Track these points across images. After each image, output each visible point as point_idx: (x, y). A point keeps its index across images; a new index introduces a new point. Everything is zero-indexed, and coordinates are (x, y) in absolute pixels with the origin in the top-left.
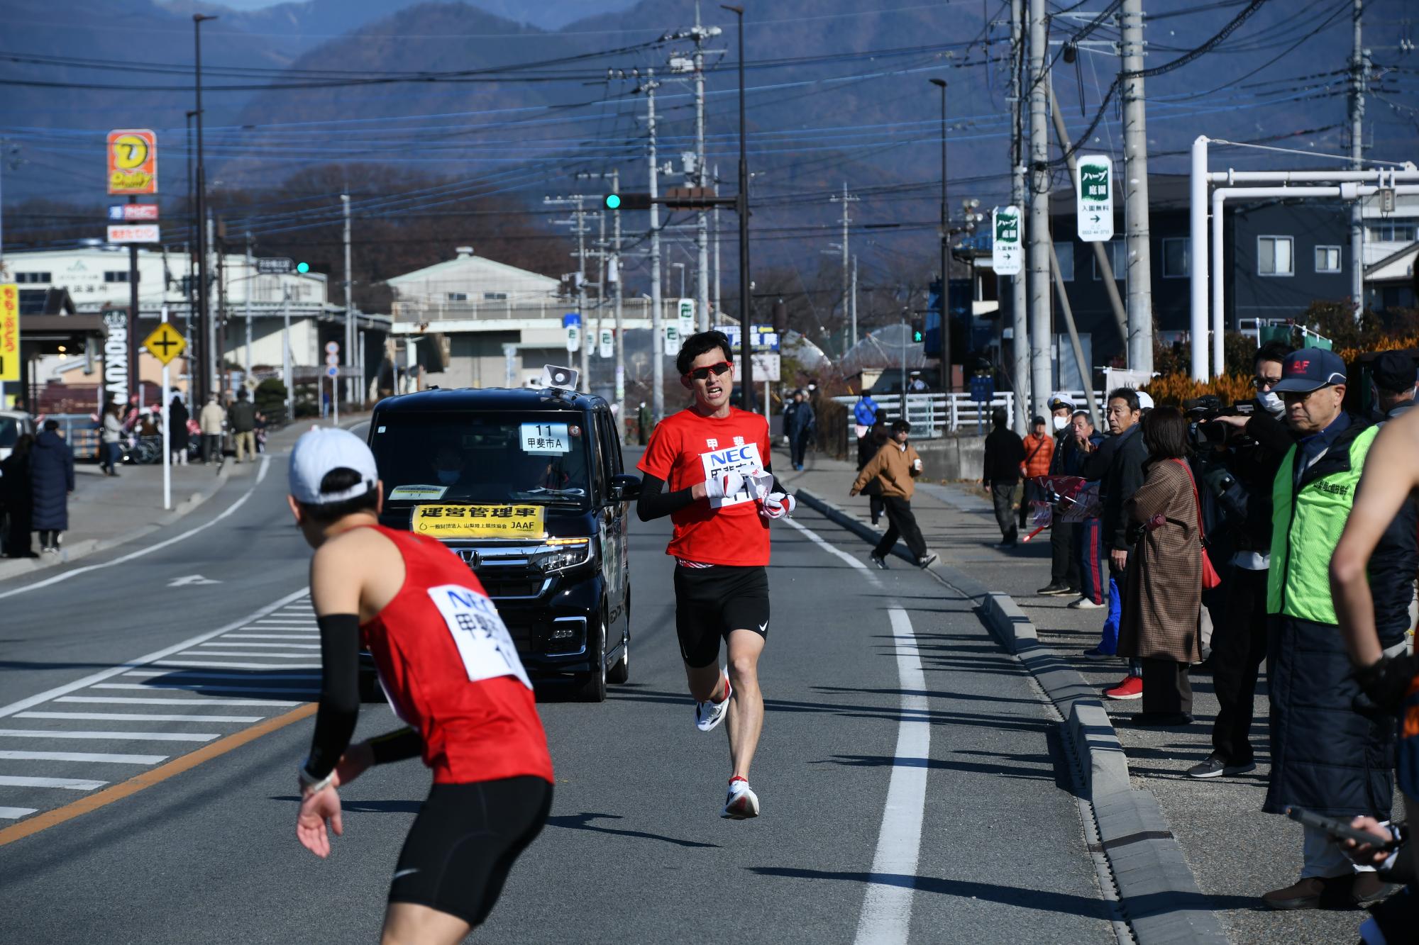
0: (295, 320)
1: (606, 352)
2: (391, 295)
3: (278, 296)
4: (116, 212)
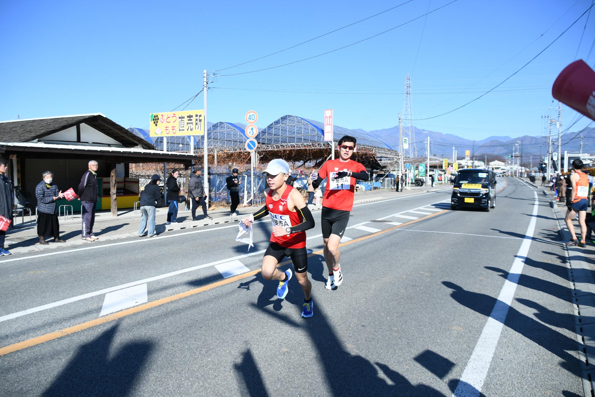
3: (480, 164)
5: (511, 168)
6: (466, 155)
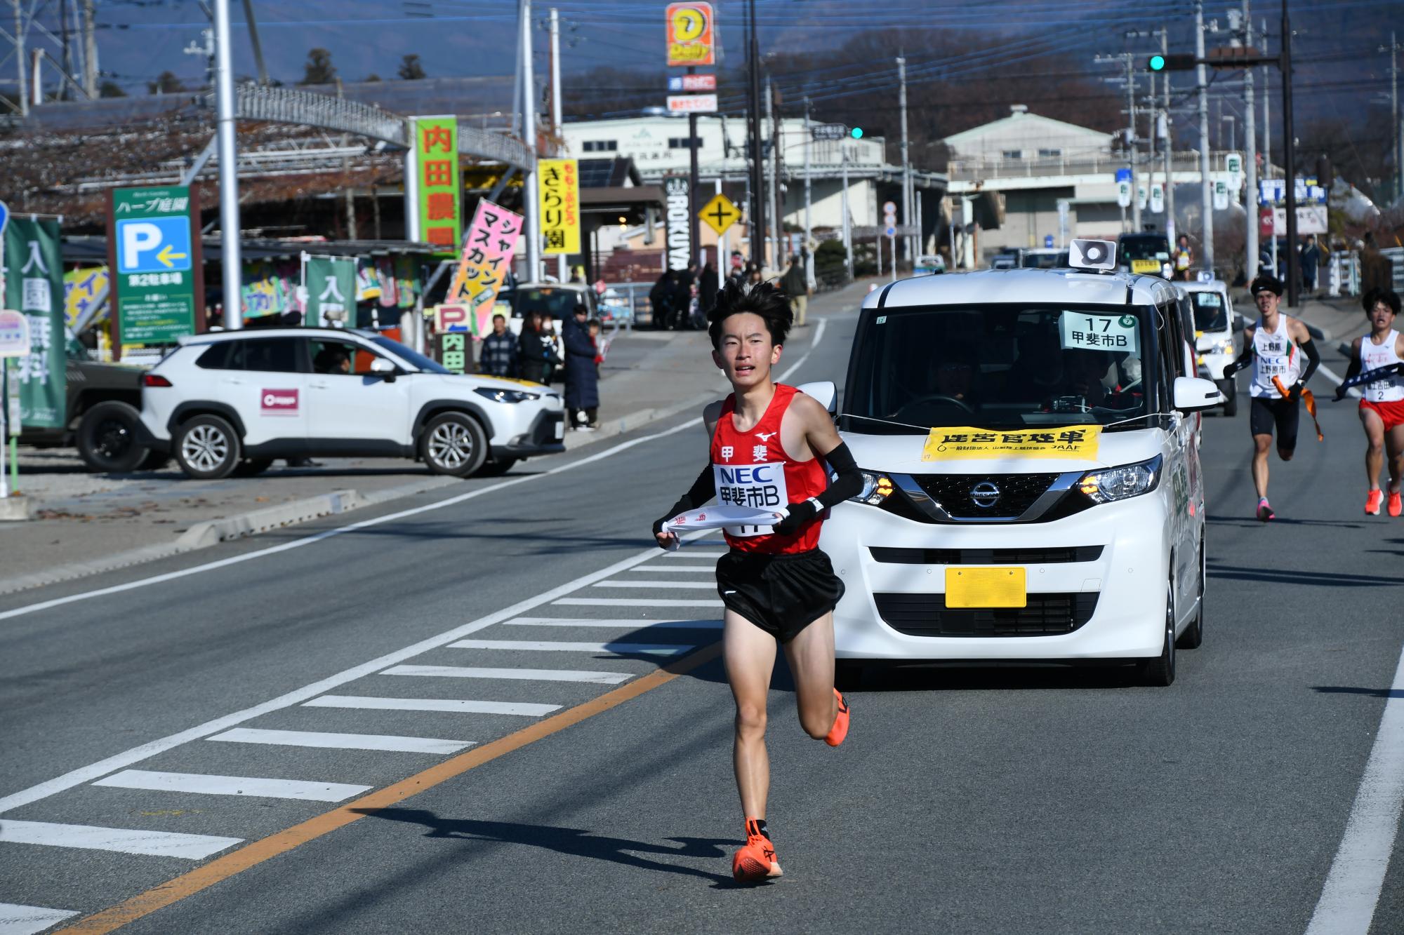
0: (853, 181)
1: (1157, 206)
2: (947, 154)
3: (837, 158)
4: (675, 84)
5: (1188, 195)
6: (677, 53)
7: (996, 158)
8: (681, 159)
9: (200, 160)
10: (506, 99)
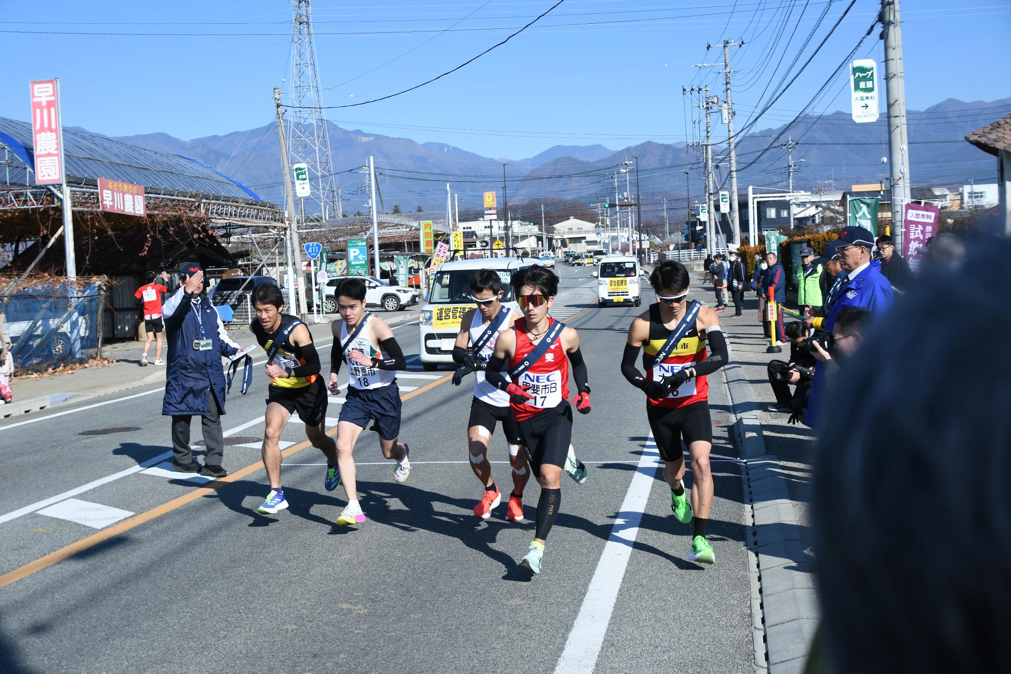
0: (531, 236)
1: (607, 241)
2: (554, 229)
3: (527, 230)
4: (486, 212)
5: (614, 239)
6: (486, 205)
7: (566, 230)
8: (488, 231)
9: (368, 233)
10: (444, 217)
